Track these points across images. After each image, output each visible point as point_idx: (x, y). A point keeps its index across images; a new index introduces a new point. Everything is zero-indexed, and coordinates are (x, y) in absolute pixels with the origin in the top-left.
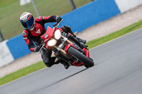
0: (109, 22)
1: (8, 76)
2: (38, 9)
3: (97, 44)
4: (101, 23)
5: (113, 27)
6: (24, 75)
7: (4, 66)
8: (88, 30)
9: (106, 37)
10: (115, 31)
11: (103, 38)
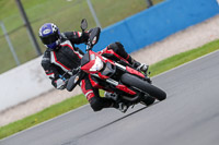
0: (204, 25)
1: (48, 109)
2: (93, 6)
3: (186, 61)
4: (191, 27)
5: (209, 33)
6: (72, 108)
7: (42, 95)
8: (171, 38)
9: (199, 49)
10: (213, 39)
11: (194, 51)
